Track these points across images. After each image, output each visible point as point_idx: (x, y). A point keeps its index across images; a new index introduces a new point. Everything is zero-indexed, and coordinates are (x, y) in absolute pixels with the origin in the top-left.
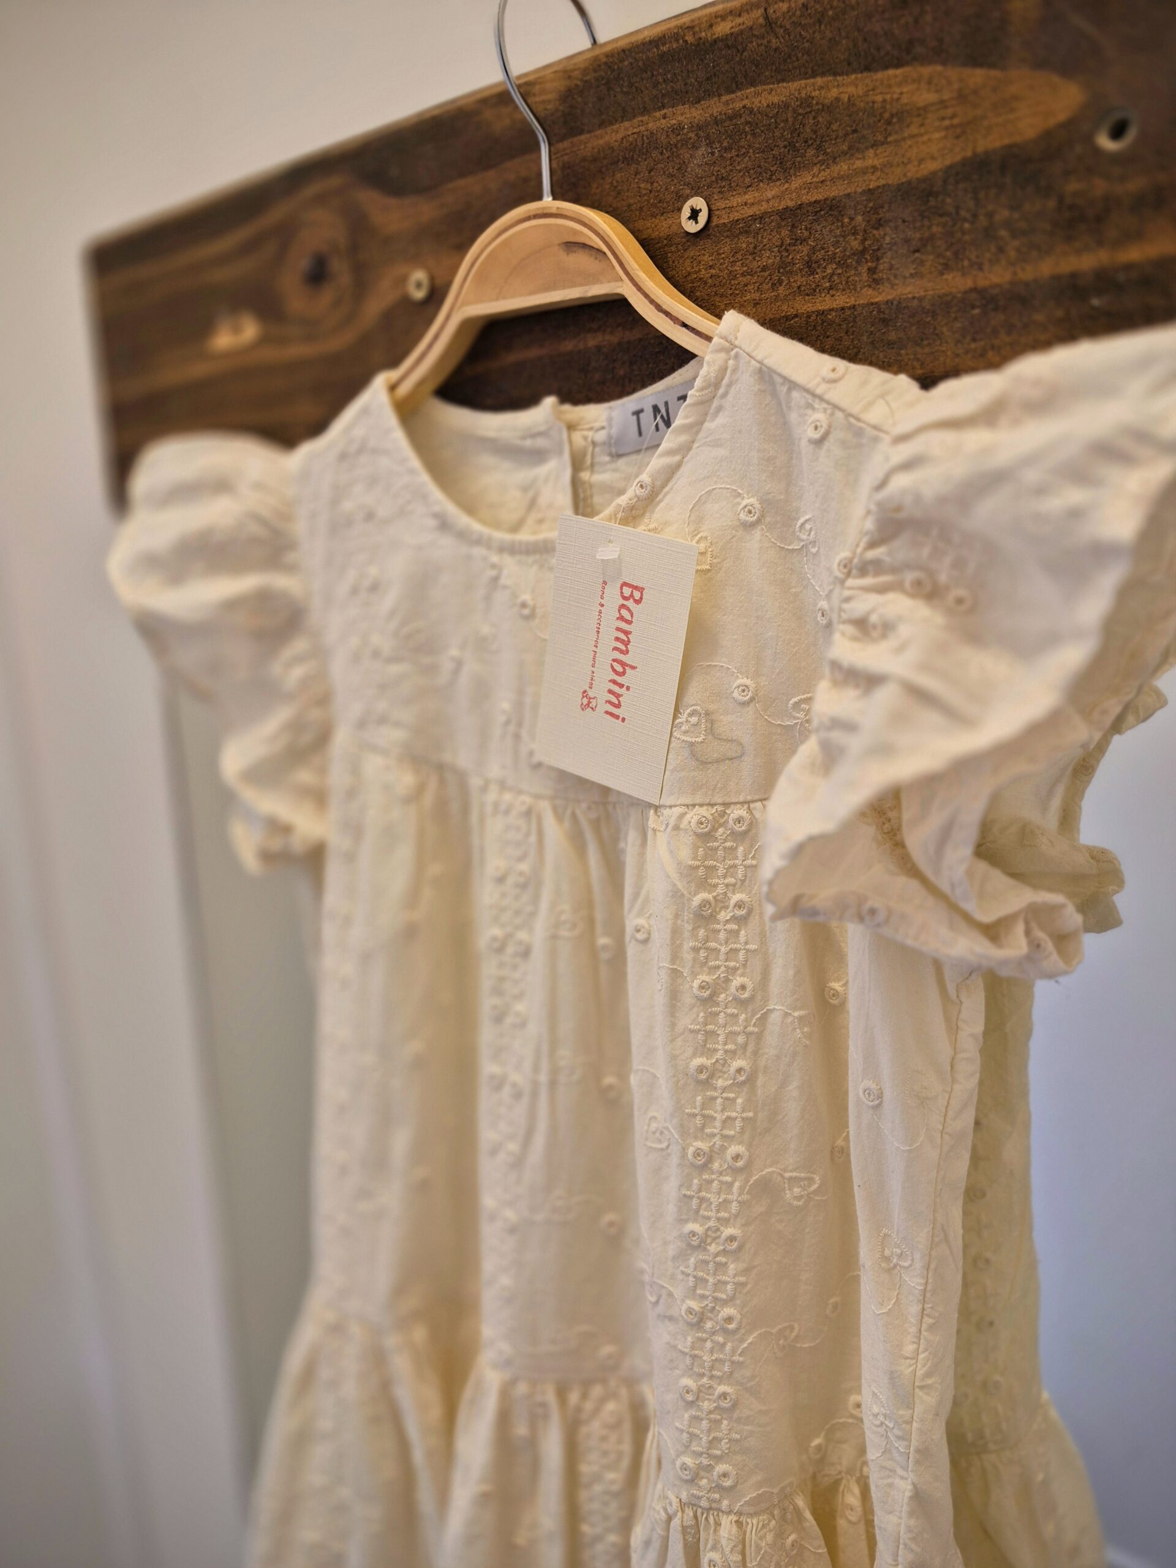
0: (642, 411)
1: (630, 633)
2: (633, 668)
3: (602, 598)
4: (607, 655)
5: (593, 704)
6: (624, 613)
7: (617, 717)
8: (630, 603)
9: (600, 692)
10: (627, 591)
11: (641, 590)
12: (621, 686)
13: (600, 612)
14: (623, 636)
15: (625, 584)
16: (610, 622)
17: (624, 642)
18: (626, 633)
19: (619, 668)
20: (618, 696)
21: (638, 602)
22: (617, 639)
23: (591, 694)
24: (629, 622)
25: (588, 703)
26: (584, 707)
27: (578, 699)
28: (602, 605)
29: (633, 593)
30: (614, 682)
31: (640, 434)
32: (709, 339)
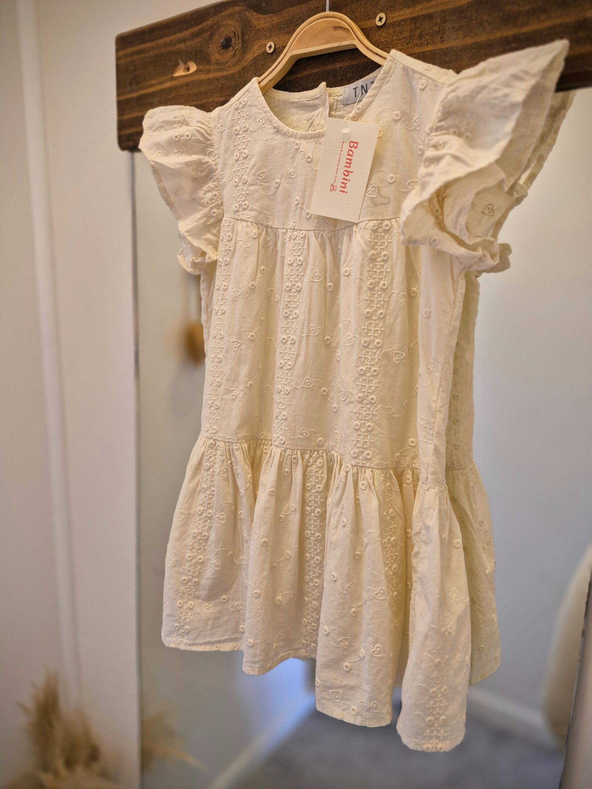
0: (357, 88)
1: (352, 160)
2: (352, 172)
3: (342, 148)
4: (342, 168)
5: (335, 189)
6: (351, 153)
7: (344, 192)
8: (353, 149)
9: (338, 184)
10: (352, 144)
11: (357, 143)
12: (347, 180)
13: (341, 153)
14: (349, 161)
15: (351, 142)
16: (345, 156)
17: (349, 163)
18: (350, 160)
19: (346, 173)
20: (345, 184)
21: (355, 148)
22: (347, 163)
23: (334, 185)
24: (352, 156)
25: (333, 188)
26: (331, 190)
27: (329, 187)
28: (342, 151)
29: (354, 145)
30: (344, 179)
31: (356, 96)
32: (385, 58)
